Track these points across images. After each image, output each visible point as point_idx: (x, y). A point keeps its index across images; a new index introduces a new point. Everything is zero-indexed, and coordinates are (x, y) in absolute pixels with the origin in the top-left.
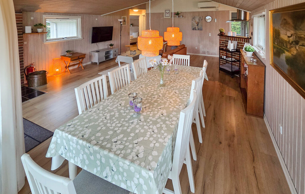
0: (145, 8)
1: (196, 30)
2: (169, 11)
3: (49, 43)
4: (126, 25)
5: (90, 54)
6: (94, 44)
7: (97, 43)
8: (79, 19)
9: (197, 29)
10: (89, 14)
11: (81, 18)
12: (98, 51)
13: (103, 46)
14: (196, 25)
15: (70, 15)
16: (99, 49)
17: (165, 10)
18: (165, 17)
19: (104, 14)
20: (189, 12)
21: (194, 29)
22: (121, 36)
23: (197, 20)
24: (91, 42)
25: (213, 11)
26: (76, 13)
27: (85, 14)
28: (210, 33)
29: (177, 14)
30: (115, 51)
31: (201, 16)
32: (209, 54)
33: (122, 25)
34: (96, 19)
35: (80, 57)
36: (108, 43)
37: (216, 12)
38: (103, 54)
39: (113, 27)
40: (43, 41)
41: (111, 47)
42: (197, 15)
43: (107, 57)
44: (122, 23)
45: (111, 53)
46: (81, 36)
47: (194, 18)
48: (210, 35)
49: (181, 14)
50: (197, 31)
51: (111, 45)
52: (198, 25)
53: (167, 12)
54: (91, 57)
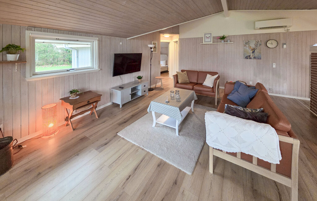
0: (178, 33)
1: (250, 58)
2: (210, 35)
3: (38, 79)
4: (157, 52)
5: (111, 91)
6: (118, 77)
7: (121, 76)
8: (95, 42)
9: (252, 58)
10: (111, 35)
11: (99, 40)
12: (121, 88)
13: (128, 78)
14: (252, 51)
15: (80, 35)
16: (124, 83)
17: (205, 34)
18: (204, 43)
19: (131, 37)
20: (240, 36)
21: (248, 57)
22: (151, 65)
23: (253, 46)
24: (112, 75)
25: (279, 33)
26: (90, 33)
27: (104, 35)
28: (274, 62)
29: (223, 38)
30: (145, 86)
31: (260, 41)
32: (272, 93)
33: (152, 51)
34: (121, 43)
35: (91, 101)
36: (136, 74)
37: (283, 33)
38: (129, 91)
39: (142, 54)
40: (25, 77)
41: (139, 80)
42: (253, 39)
43: (133, 95)
44: (152, 50)
45: (139, 89)
46: (97, 66)
47: (247, 43)
48: (274, 66)
49: (228, 38)
50: (252, 60)
51: (140, 78)
52: (253, 52)
53: (208, 36)
54: (111, 95)
